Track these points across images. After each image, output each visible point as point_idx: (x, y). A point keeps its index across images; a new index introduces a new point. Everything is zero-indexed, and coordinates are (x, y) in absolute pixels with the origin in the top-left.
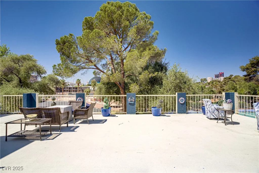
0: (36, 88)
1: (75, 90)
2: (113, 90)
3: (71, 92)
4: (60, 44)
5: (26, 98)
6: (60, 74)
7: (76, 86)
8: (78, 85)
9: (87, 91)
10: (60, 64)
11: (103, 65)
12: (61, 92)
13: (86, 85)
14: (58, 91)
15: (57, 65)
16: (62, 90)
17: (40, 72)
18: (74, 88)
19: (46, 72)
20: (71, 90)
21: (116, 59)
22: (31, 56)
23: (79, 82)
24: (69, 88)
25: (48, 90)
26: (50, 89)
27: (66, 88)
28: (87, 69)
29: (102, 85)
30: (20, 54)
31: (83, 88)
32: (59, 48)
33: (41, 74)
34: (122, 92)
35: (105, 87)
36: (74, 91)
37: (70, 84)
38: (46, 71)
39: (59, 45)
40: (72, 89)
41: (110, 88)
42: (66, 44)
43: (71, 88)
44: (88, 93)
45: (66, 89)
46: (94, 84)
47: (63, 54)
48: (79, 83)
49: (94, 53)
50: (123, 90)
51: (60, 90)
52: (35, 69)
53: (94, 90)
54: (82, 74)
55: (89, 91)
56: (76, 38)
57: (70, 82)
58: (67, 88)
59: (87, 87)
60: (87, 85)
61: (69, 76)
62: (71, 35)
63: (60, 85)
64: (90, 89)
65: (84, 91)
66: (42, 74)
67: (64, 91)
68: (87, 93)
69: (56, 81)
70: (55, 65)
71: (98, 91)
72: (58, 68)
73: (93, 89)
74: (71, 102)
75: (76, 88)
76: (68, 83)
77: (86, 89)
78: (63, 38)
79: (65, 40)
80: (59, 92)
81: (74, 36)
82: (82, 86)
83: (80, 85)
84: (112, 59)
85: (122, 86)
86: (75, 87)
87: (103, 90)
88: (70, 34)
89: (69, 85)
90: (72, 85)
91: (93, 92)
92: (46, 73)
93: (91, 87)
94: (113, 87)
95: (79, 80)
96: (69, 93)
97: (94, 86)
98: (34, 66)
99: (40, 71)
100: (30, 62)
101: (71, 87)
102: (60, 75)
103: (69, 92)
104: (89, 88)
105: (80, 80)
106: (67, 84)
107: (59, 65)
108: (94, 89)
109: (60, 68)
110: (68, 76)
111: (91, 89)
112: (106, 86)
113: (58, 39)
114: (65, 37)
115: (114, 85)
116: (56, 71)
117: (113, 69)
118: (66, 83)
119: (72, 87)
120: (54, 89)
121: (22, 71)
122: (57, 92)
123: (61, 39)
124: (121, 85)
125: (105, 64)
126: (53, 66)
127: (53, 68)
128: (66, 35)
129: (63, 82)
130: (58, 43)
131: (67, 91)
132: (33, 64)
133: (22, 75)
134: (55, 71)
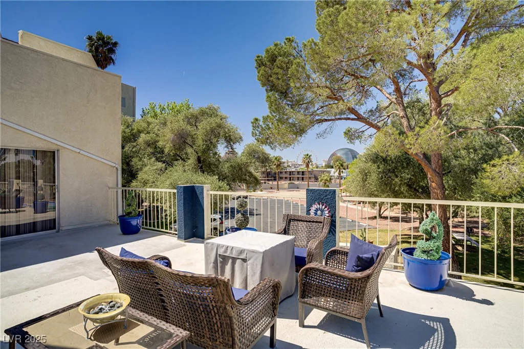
0: (226, 174)
1: (301, 176)
2: (401, 177)
3: (293, 180)
4: (265, 65)
5: (182, 197)
6: (267, 139)
7: (302, 169)
8: (307, 166)
9: (325, 178)
10: (268, 116)
11: (371, 111)
12: (275, 180)
13: (322, 167)
14: (270, 178)
15: (262, 120)
16: (277, 175)
17: (230, 140)
18: (298, 172)
19: (241, 138)
20: (293, 177)
21: (407, 92)
22: (215, 107)
23: (308, 160)
24: (289, 174)
25: (248, 177)
26: (251, 175)
27: (284, 173)
28: (331, 122)
29: (370, 164)
30: (198, 106)
31: (317, 173)
32: (262, 75)
33: (232, 143)
34: (434, 184)
35: (379, 169)
36: (298, 179)
37: (292, 165)
38: (242, 135)
39: (263, 67)
40: (294, 175)
41: (393, 172)
42: (277, 61)
43: (293, 172)
44: (327, 184)
45: (284, 175)
46: (339, 165)
47: (273, 88)
48: (309, 162)
49: (348, 81)
50: (437, 179)
51: (271, 176)
52: (222, 133)
53: (340, 178)
54: (320, 135)
55: (328, 179)
56: (301, 45)
57: (291, 162)
58: (286, 172)
59: (325, 171)
60: (324, 165)
61: (287, 144)
62: (289, 40)
63: (269, 166)
64: (331, 175)
65: (320, 179)
66: (234, 143)
67: (281, 178)
68: (325, 183)
69: (262, 157)
70: (257, 120)
71: (359, 179)
72: (263, 126)
73: (337, 174)
74: (290, 221)
75: (303, 172)
76: (288, 163)
77: (323, 176)
78: (271, 49)
79: (277, 53)
80: (271, 180)
81: (297, 41)
82: (314, 168)
83: (310, 166)
84: (398, 90)
85: (434, 166)
86: (300, 172)
87: (374, 177)
88: (287, 39)
89: (288, 166)
90: (295, 167)
91: (338, 181)
92: (242, 140)
93: (333, 170)
94: (403, 168)
95: (308, 155)
96: (289, 182)
97: (339, 168)
98: (219, 126)
99: (230, 136)
100: (212, 120)
101: (292, 170)
102: (268, 141)
103: (290, 180)
104: (329, 172)
105: (310, 156)
106: (286, 165)
107: (265, 119)
108: (340, 174)
109: (268, 125)
110: (285, 142)
111: (333, 175)
112: (381, 166)
113: (260, 55)
114: (276, 45)
115: (405, 164)
116: (260, 133)
117: (402, 117)
118: (284, 163)
119: (294, 170)
120: (258, 175)
121: (200, 137)
122: (268, 180)
123: (267, 51)
124: (429, 161)
125: (374, 109)
126: (253, 121)
127: (253, 127)
128: (279, 42)
129: (279, 161)
130: (260, 64)
131: (286, 178)
132: (216, 123)
133: (199, 146)
134: (257, 132)
